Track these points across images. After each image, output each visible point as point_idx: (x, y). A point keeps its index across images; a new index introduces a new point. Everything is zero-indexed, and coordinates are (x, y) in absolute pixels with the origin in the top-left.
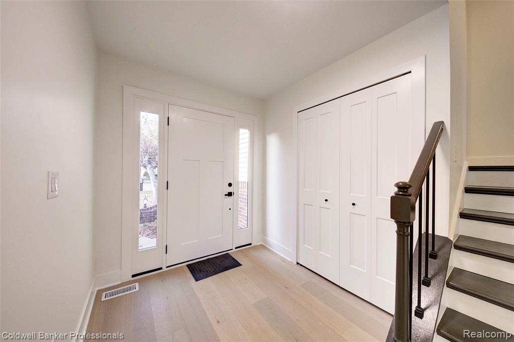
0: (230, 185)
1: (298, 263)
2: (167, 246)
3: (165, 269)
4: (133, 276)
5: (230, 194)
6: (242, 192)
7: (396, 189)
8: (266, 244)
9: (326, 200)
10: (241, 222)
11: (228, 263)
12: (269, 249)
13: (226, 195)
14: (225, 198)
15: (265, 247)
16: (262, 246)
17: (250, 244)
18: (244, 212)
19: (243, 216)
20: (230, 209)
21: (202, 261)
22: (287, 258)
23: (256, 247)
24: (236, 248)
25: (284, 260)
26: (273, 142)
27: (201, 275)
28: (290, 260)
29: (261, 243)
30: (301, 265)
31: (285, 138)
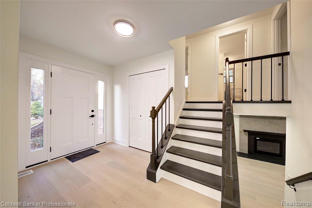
0: (93, 111)
1: (129, 146)
2: (51, 147)
3: (49, 161)
4: (27, 167)
5: (93, 116)
6: (100, 115)
7: (152, 109)
8: (114, 141)
9: (141, 116)
10: (99, 132)
11: (91, 152)
12: (116, 143)
13: (90, 117)
14: (89, 118)
15: (114, 143)
16: (112, 143)
17: (105, 142)
18: (101, 127)
19: (101, 129)
20: (93, 124)
21: (75, 154)
22: (124, 145)
23: (108, 144)
24: (96, 145)
25: (123, 146)
26: (117, 89)
27: (75, 159)
28: (126, 146)
29: (111, 141)
30: (131, 147)
31: (123, 88)
